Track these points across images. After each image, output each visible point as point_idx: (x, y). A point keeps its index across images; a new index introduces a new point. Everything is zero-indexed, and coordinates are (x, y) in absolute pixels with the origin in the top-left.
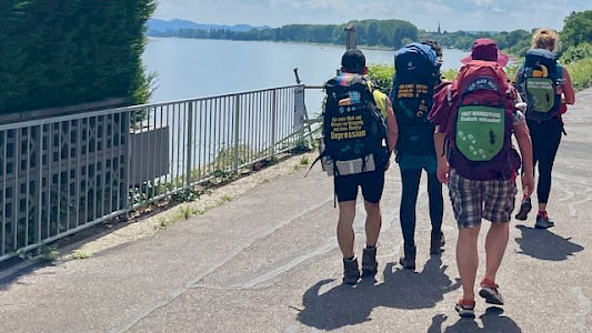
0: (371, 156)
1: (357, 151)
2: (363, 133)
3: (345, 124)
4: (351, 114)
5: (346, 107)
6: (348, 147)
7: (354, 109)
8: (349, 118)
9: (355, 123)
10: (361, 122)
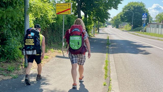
0: (35, 51)
1: (31, 49)
2: (33, 44)
3: (29, 41)
4: (31, 38)
5: (29, 36)
6: (29, 47)
7: (31, 37)
8: (30, 39)
9: (31, 41)
10: (33, 41)
